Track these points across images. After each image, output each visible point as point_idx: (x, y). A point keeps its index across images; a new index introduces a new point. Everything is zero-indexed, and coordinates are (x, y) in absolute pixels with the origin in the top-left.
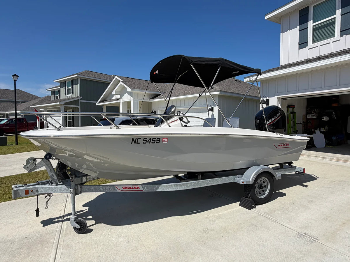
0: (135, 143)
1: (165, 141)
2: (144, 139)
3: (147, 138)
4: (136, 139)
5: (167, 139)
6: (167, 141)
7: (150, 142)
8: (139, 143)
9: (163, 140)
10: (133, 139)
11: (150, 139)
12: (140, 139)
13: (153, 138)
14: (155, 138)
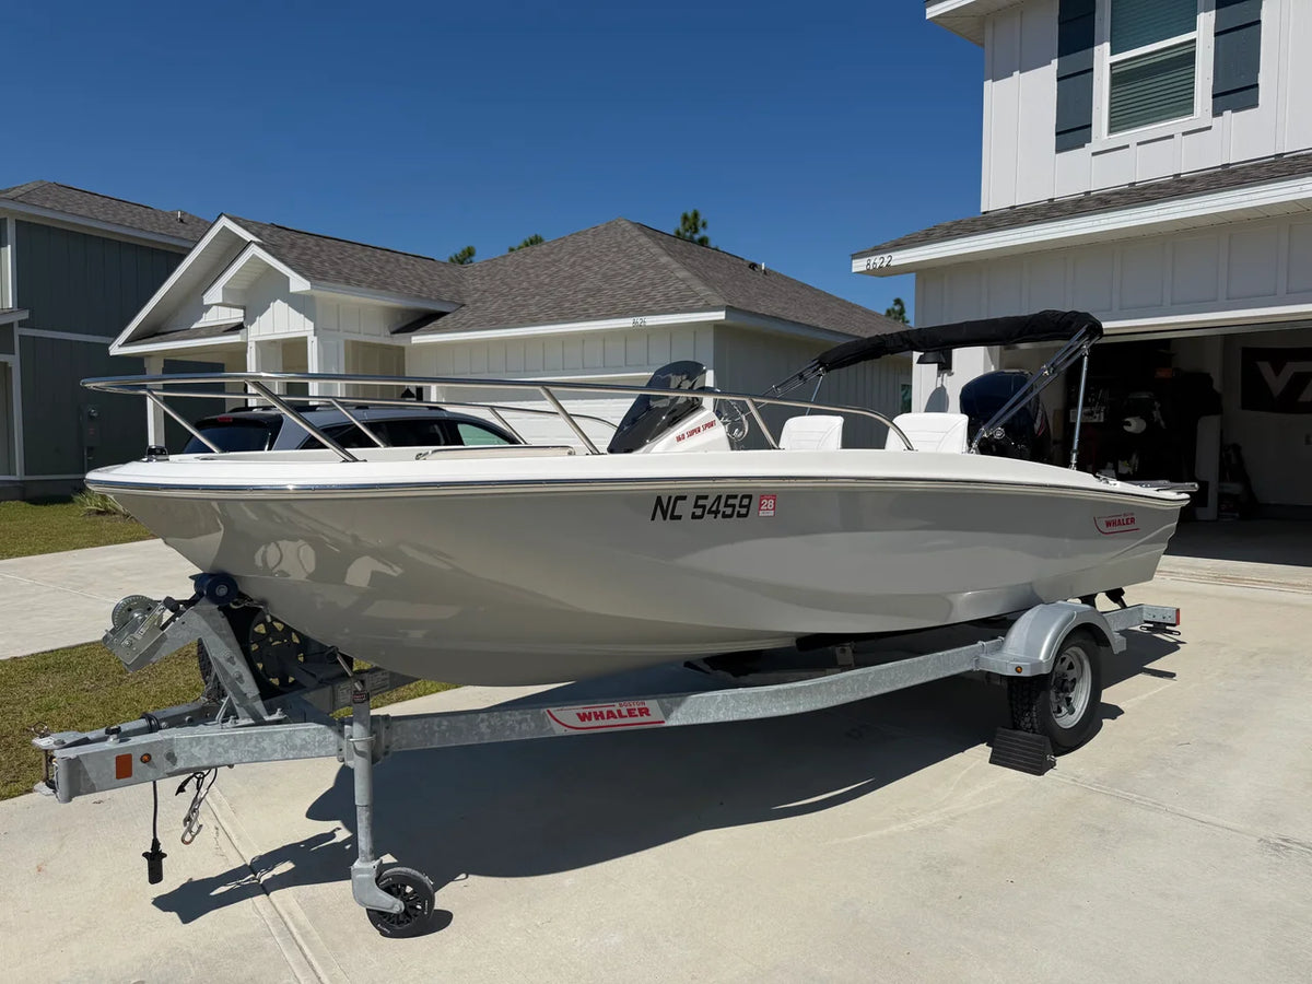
0: (665, 518)
1: (767, 511)
2: (699, 498)
3: (706, 497)
4: (670, 498)
5: (774, 497)
6: (774, 509)
7: (716, 513)
8: (679, 517)
9: (761, 505)
10: (659, 499)
11: (719, 497)
12: (684, 498)
13: (729, 497)
14: (735, 497)
